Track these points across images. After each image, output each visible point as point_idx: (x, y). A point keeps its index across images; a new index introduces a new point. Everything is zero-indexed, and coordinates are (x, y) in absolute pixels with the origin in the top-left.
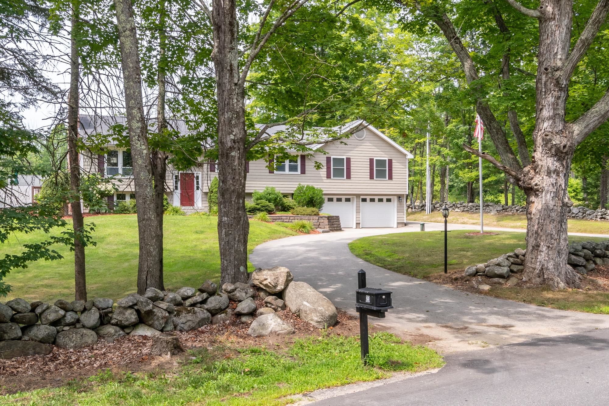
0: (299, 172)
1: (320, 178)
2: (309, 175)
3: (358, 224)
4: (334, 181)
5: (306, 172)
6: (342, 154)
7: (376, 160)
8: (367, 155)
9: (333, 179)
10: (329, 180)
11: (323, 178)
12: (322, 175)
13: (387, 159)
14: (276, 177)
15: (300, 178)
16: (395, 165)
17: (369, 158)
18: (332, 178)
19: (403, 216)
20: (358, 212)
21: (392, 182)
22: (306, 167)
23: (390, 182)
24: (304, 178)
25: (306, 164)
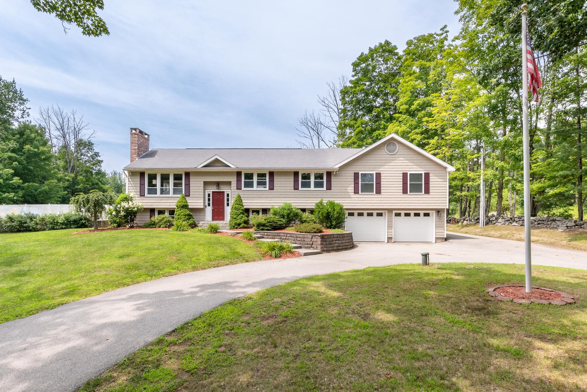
0: (325, 188)
1: (347, 194)
2: (335, 191)
3: (390, 239)
4: (362, 196)
5: (332, 188)
6: (372, 169)
7: (410, 174)
8: (400, 169)
9: (361, 195)
10: (357, 196)
11: (350, 194)
12: (349, 191)
13: (423, 173)
14: (301, 193)
15: (325, 194)
16: (432, 178)
17: (402, 172)
18: (360, 193)
19: (443, 231)
20: (390, 227)
21: (429, 196)
22: (332, 183)
23: (427, 196)
24: (329, 194)
25: (332, 180)
